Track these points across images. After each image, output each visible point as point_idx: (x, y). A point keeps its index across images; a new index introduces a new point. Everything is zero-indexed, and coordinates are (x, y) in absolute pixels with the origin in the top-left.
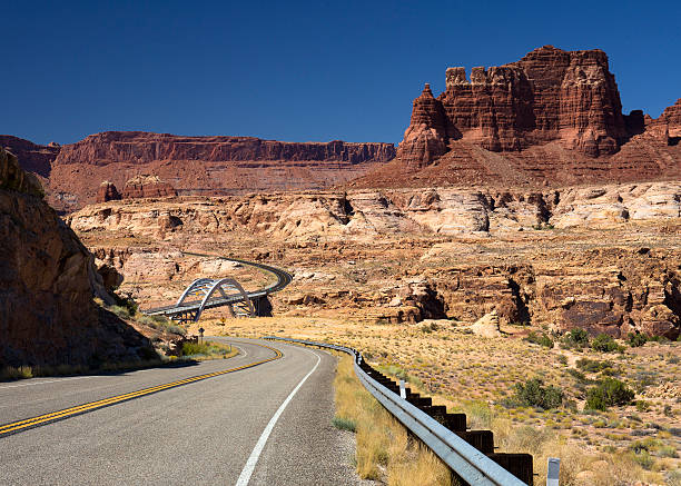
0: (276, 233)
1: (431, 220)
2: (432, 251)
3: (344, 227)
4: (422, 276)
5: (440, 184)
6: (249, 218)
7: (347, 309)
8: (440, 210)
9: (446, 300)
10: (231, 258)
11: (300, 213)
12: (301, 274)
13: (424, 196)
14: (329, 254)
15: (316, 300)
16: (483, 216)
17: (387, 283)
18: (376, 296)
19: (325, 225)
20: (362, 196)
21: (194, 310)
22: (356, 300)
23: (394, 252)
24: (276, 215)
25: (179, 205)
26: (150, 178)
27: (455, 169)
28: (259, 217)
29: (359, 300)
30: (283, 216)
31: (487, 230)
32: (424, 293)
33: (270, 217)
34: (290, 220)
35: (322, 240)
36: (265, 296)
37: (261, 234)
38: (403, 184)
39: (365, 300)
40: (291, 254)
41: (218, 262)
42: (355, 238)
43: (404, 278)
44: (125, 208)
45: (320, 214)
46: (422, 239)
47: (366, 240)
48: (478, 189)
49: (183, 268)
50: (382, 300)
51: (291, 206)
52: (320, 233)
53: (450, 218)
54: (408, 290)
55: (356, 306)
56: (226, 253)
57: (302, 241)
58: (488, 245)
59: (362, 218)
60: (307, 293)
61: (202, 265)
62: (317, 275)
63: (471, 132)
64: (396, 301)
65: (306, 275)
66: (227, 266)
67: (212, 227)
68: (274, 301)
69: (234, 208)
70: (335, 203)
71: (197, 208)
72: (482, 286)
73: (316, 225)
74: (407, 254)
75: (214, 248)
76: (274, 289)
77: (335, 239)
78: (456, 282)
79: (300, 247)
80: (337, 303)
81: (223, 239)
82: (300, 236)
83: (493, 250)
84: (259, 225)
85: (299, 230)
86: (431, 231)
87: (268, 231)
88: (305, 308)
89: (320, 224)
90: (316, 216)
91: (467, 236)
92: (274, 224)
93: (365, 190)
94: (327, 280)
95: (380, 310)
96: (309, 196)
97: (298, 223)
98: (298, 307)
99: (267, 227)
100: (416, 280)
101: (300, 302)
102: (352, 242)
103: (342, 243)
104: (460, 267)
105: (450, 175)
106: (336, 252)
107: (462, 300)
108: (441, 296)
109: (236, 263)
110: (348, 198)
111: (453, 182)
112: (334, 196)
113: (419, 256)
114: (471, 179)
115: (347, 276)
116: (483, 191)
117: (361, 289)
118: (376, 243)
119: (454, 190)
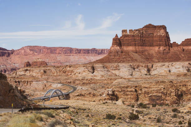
0: (73, 76)
1: (117, 72)
2: (116, 81)
3: (92, 74)
4: (112, 88)
5: (120, 62)
6: (66, 72)
7: (91, 98)
8: (119, 69)
9: (118, 95)
10: (60, 83)
11: (80, 70)
12: (79, 87)
13: (115, 66)
14: (88, 82)
15: (82, 95)
16: (131, 71)
17: (102, 90)
18: (99, 94)
19: (87, 74)
20: (97, 66)
21: (48, 98)
22: (93, 95)
23: (106, 82)
24: (73, 71)
25: (46, 68)
26: (39, 60)
27: (124, 58)
28: (69, 71)
29: (94, 95)
30: (75, 71)
31: (132, 75)
32: (112, 93)
33: (72, 71)
34: (77, 72)
35: (86, 78)
36: (68, 94)
37: (69, 76)
38: (110, 62)
39: (96, 95)
40: (77, 82)
41: (57, 84)
42: (95, 78)
43: (107, 89)
44: (31, 69)
45: (86, 71)
46: (114, 78)
47: (98, 78)
48: (130, 64)
49: (47, 86)
50: (101, 95)
51: (78, 68)
52: (86, 76)
53: (122, 72)
54: (107, 93)
55: (93, 97)
56: (59, 81)
57: (80, 78)
58: (131, 80)
59: (97, 72)
60: (80, 93)
61: (52, 85)
62: (83, 88)
63: (129, 48)
64: (104, 95)
65: (80, 88)
66: (59, 86)
67: (55, 74)
68: (71, 95)
69: (62, 69)
70: (90, 68)
71: (51, 69)
72: (128, 91)
73: (84, 74)
74: (109, 82)
75: (56, 80)
76: (72, 92)
77: (90, 78)
78: (120, 90)
79: (80, 80)
80: (88, 96)
81: (59, 78)
82: (80, 77)
83: (132, 81)
84: (68, 74)
85: (80, 75)
86: (117, 76)
87: (71, 75)
88: (79, 97)
89: (85, 74)
90: (84, 71)
91: (126, 77)
92: (73, 74)
93: (99, 64)
94: (86, 90)
95: (99, 98)
96: (82, 66)
97: (80, 73)
98: (78, 97)
99: (71, 74)
100: (110, 90)
101: (78, 96)
102: (94, 79)
103: (92, 79)
104: (122, 86)
105: (123, 60)
106: (90, 81)
107: (122, 95)
108: (117, 94)
109: (62, 85)
110: (94, 66)
111: (124, 62)
112: (89, 66)
113: (112, 83)
114: (129, 61)
115: (91, 88)
116: (132, 64)
117: (95, 92)
118: (101, 79)
119: (124, 64)
